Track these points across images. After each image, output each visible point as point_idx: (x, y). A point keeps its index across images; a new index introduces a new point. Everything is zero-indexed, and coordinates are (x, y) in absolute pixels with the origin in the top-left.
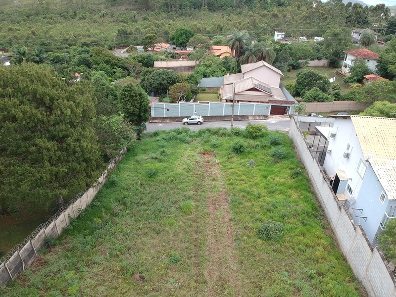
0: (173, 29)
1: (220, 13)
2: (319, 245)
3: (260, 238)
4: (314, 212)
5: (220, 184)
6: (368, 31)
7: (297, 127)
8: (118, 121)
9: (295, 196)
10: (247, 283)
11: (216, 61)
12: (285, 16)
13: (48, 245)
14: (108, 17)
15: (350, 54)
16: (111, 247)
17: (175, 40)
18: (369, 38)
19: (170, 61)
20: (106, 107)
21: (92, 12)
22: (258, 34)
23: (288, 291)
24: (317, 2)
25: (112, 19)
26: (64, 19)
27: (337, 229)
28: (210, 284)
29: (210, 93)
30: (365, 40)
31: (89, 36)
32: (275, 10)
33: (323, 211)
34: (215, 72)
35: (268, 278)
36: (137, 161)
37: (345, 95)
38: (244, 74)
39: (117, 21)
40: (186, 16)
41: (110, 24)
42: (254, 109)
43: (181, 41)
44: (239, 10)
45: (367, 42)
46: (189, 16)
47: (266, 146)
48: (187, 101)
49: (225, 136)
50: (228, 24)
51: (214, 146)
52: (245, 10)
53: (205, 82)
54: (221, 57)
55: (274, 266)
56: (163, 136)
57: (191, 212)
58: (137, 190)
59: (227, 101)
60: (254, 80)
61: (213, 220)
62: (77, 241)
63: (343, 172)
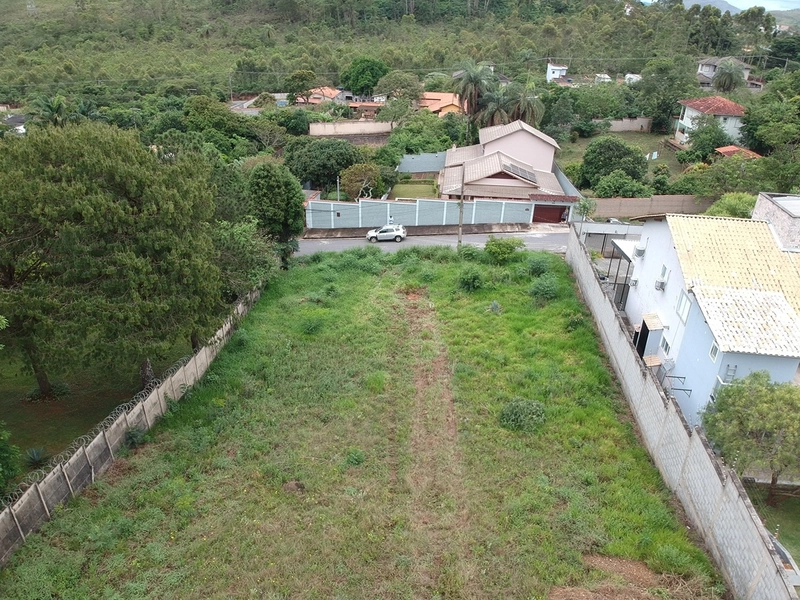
0: (346, 59)
1: (441, 26)
2: (606, 436)
3: (504, 427)
4: (601, 387)
5: (436, 344)
6: (730, 62)
7: (580, 243)
8: (246, 231)
9: (570, 360)
10: (478, 492)
11: (432, 122)
12: (568, 33)
13: (133, 441)
14: (217, 37)
15: (691, 106)
16: (244, 444)
17: (350, 82)
18: (730, 75)
19: (341, 122)
20: (228, 202)
21: (184, 26)
22: (513, 69)
23: (547, 502)
24: (632, 4)
25: (224, 41)
26: (128, 41)
27: (640, 412)
28: (417, 494)
29: (420, 183)
30: (723, 78)
31: (179, 75)
32: (549, 21)
33: (619, 385)
34: (428, 143)
35: (514, 484)
36: (283, 307)
37: (676, 184)
38: (484, 145)
39: (234, 44)
40: (372, 34)
41: (221, 51)
42: (503, 212)
43: (362, 83)
44: (477, 20)
45: (727, 83)
46: (378, 35)
47: (521, 277)
48: (374, 197)
49: (447, 262)
50: (456, 49)
51: (427, 279)
52: (490, 21)
53: (410, 163)
54: (441, 114)
55: (526, 468)
56: (331, 261)
57: (384, 389)
58: (285, 355)
59: (450, 197)
60: (503, 158)
61: (422, 401)
62: (184, 435)
63: (656, 317)
